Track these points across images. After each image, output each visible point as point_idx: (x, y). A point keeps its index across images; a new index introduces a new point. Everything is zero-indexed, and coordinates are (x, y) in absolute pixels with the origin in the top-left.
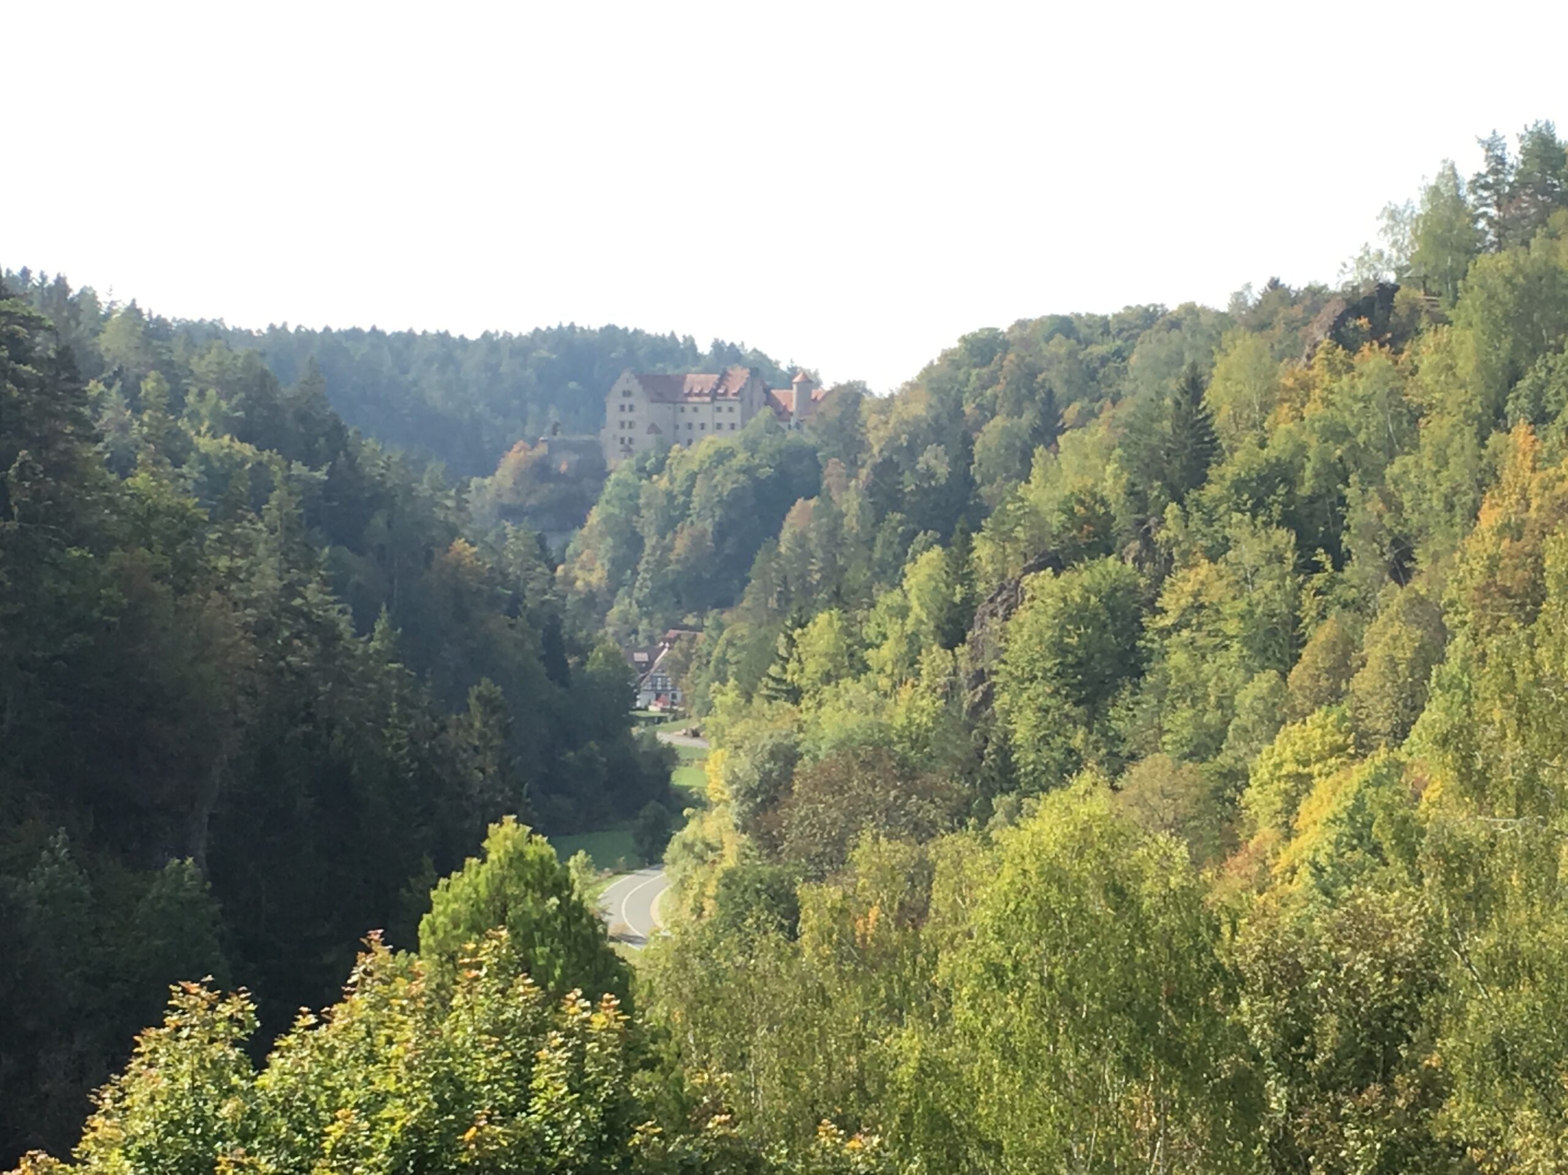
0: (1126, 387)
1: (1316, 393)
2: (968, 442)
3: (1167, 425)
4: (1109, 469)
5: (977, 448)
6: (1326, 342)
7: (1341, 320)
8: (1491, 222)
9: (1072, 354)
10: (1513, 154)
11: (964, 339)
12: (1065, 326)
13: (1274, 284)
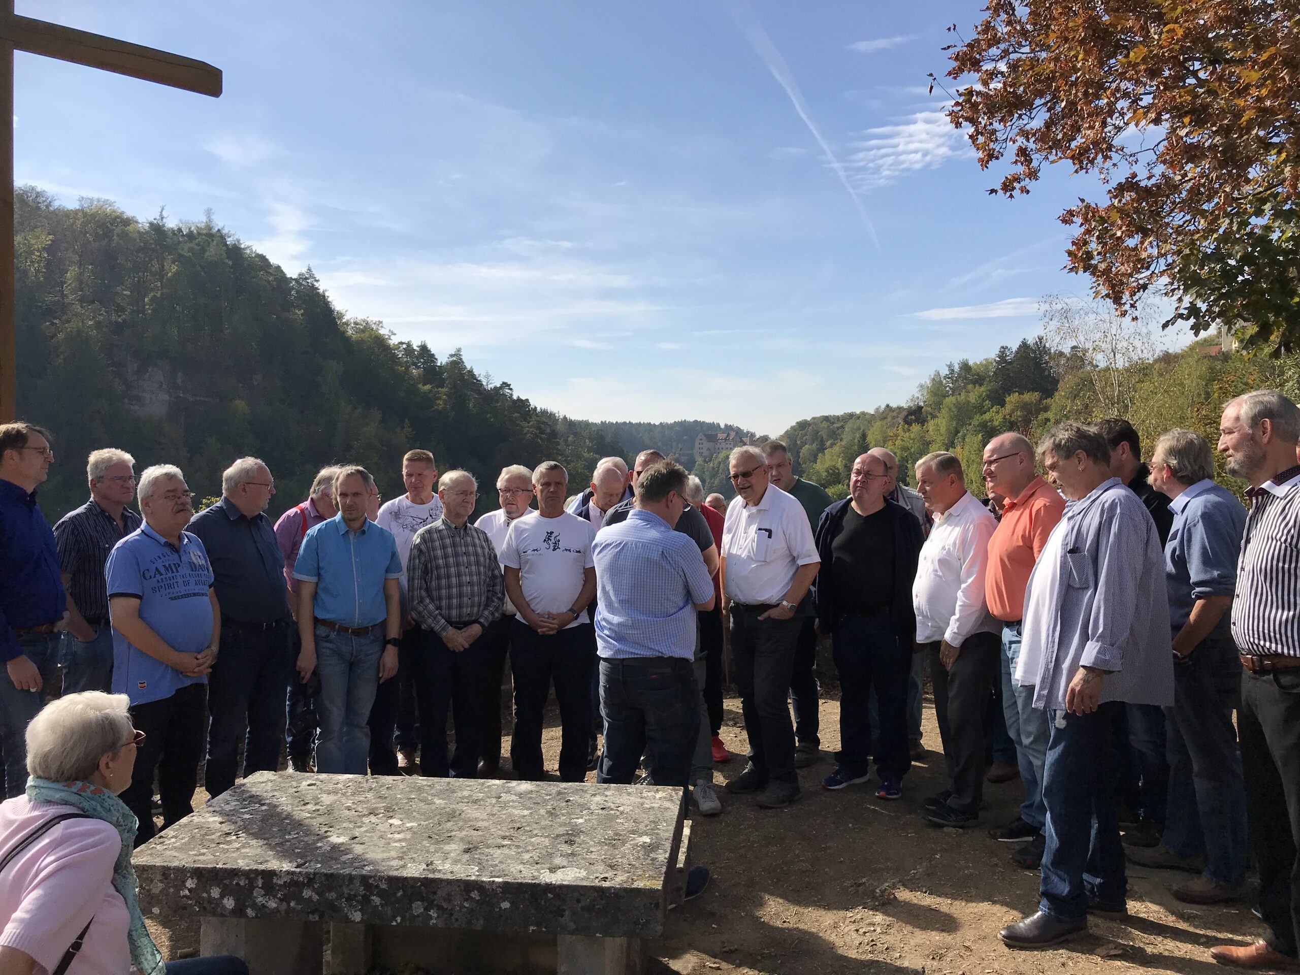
0: (844, 437)
1: (899, 438)
2: (798, 452)
3: (856, 447)
4: (840, 459)
5: (801, 454)
6: (902, 423)
7: (907, 417)
8: (950, 388)
9: (829, 426)
10: (956, 368)
11: (797, 423)
12: (826, 419)
13: (888, 406)
